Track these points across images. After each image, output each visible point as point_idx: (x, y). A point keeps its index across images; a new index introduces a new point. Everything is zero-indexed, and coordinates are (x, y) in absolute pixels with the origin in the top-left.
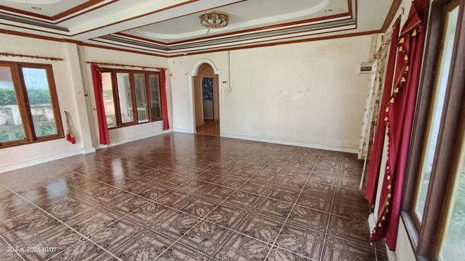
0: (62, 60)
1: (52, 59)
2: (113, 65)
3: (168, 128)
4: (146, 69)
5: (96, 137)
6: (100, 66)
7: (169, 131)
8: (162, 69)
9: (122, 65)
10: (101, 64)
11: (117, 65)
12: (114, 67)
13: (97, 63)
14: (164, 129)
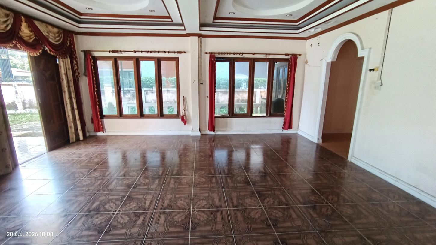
0: (185, 52)
1: (178, 52)
2: (230, 53)
3: (290, 127)
4: (271, 57)
5: (206, 123)
6: (217, 55)
7: (290, 131)
8: (293, 55)
9: (240, 54)
10: (219, 53)
11: (234, 54)
12: (232, 56)
13: (214, 53)
14: (284, 128)
